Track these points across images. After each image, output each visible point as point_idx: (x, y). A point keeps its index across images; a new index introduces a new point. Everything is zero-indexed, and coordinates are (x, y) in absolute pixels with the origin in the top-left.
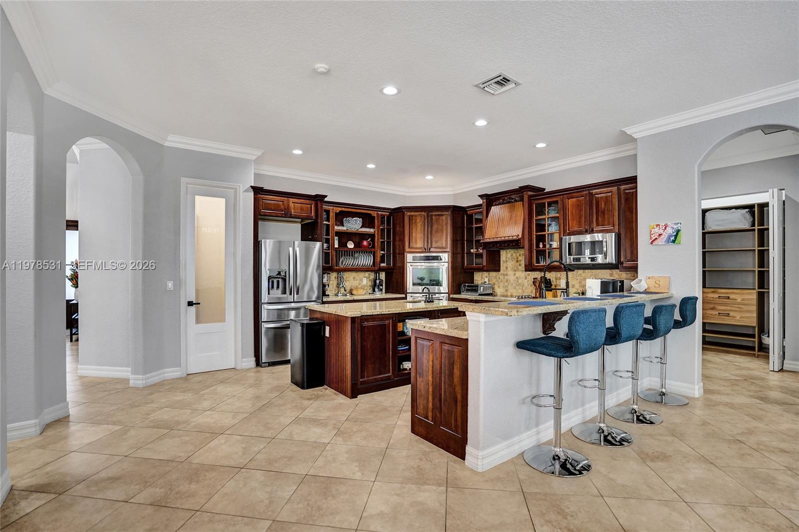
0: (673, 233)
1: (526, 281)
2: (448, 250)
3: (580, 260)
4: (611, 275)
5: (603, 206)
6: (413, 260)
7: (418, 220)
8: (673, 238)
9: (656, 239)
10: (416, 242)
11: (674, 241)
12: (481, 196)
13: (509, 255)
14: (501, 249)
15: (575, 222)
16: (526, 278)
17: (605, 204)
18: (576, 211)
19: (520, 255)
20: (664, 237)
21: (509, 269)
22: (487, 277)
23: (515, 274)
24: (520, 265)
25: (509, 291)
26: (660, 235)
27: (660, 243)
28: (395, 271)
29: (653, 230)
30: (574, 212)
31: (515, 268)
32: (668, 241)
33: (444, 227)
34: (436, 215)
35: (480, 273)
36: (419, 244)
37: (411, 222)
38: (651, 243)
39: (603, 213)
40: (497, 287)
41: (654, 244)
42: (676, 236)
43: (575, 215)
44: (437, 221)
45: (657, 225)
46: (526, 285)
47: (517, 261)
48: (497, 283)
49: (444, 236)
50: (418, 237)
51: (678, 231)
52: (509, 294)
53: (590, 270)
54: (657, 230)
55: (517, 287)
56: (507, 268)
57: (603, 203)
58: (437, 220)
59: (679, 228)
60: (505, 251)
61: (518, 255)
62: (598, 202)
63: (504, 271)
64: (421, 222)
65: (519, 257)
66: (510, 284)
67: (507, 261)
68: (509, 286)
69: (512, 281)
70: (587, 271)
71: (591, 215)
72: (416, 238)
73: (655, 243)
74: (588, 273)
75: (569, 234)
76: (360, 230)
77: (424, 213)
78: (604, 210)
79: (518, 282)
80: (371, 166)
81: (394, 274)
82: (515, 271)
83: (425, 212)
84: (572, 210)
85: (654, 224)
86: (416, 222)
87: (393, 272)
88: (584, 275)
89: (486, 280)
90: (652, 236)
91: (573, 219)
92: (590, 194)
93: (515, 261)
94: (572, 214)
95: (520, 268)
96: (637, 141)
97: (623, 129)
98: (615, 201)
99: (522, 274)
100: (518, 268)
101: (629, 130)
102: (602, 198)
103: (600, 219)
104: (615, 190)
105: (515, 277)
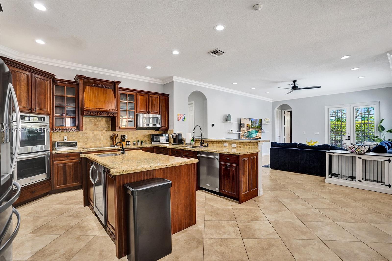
1: (102, 137)
2: (49, 113)
3: (149, 125)
5: (154, 102)
8: (184, 119)
10: (20, 102)
11: (184, 120)
13: (88, 120)
15: (142, 107)
16: (102, 135)
18: (143, 102)
20: (182, 119)
21: (88, 129)
23: (93, 133)
24: (97, 127)
25: (88, 144)
26: (181, 118)
30: (142, 102)
31: (93, 129)
36: (24, 103)
37: (16, 78)
38: (178, 120)
39: (154, 105)
41: (179, 120)
42: (184, 118)
43: (142, 104)
45: (180, 114)
46: (102, 139)
47: (95, 125)
51: (185, 117)
52: (88, 146)
54: (179, 116)
58: (40, 84)
61: (96, 121)
62: (152, 100)
64: (26, 81)
65: (97, 122)
66: (89, 140)
67: (87, 124)
69: (91, 138)
71: (149, 105)
72: (20, 96)
73: (180, 120)
75: (141, 113)
77: (28, 73)
79: (96, 138)
82: (94, 131)
85: (179, 114)
86: (21, 80)
89: (65, 138)
90: (178, 118)
92: (149, 96)
93: (94, 124)
94: (141, 103)
95: (98, 129)
96: (173, 81)
97: (173, 76)
98: (159, 101)
99: (99, 133)
100: (96, 129)
101: (174, 77)
102: (154, 99)
103: (153, 108)
104: (159, 97)
105: (93, 135)
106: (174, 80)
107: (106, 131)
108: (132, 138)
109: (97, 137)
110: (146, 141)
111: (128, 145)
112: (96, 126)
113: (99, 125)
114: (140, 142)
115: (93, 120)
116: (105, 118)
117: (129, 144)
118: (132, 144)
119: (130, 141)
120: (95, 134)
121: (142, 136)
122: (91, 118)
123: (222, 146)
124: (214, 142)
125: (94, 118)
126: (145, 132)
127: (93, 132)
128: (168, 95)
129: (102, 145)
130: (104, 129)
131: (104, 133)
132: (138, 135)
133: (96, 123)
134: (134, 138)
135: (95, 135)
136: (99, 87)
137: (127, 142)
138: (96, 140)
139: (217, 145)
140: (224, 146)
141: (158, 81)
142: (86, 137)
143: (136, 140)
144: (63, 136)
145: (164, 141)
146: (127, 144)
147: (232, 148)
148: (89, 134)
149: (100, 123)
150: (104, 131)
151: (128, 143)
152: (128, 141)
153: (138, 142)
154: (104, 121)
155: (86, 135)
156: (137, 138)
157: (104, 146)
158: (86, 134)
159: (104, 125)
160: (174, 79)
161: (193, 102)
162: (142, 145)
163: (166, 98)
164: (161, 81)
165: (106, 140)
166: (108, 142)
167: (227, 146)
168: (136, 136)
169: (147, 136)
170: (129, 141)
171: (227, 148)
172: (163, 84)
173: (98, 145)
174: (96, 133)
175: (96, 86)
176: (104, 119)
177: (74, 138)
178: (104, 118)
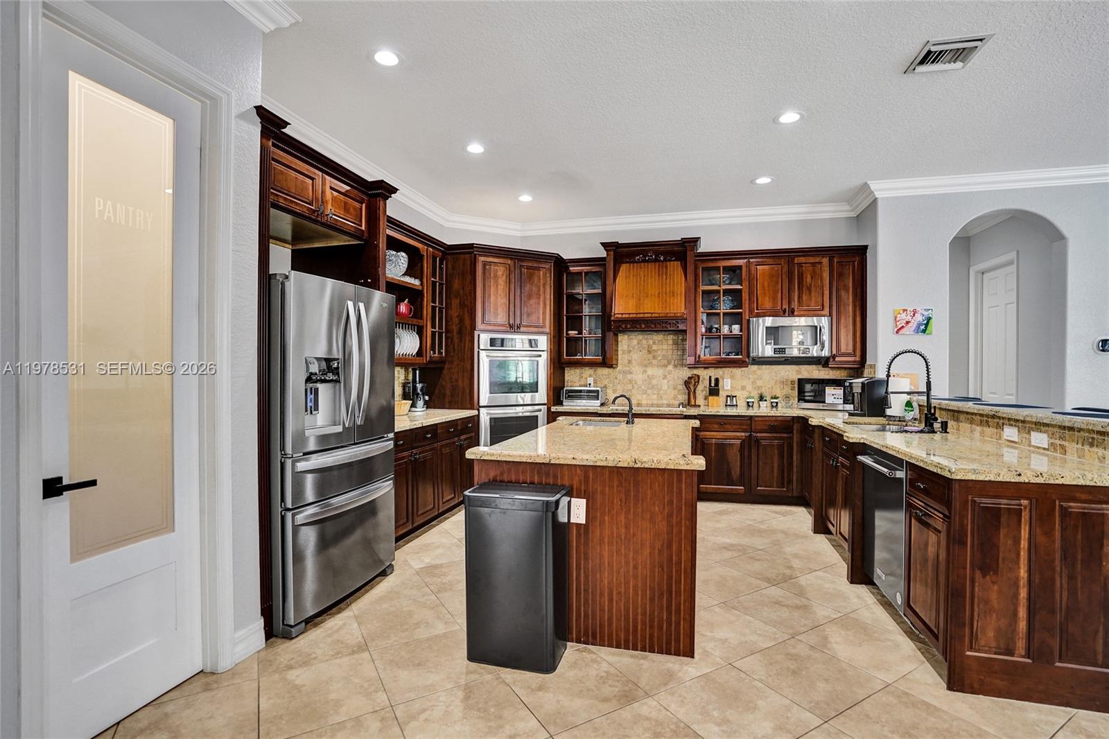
0: (924, 321)
1: (665, 381)
2: (547, 330)
3: (785, 351)
4: (799, 372)
5: (809, 280)
6: (491, 346)
7: (500, 273)
8: (923, 327)
9: (903, 327)
10: (496, 315)
11: (924, 331)
12: (605, 245)
13: (635, 342)
14: (621, 332)
15: (767, 296)
16: (665, 377)
17: (812, 278)
18: (769, 285)
19: (654, 343)
20: (913, 325)
21: (634, 363)
22: (590, 376)
23: (645, 372)
24: (654, 357)
26: (908, 323)
27: (908, 333)
28: (447, 366)
29: (899, 316)
30: (766, 284)
31: (645, 362)
32: (917, 330)
33: (542, 288)
34: (528, 268)
35: (578, 371)
36: (501, 318)
37: (487, 274)
38: (897, 332)
39: (809, 289)
40: (612, 391)
41: (900, 333)
42: (927, 325)
43: (766, 288)
44: (530, 281)
45: (906, 310)
46: (665, 387)
47: (649, 352)
48: (611, 385)
49: (542, 305)
50: (499, 304)
51: (929, 319)
53: (768, 366)
54: (903, 315)
55: (649, 391)
56: (630, 362)
57: (809, 276)
58: (530, 277)
59: (931, 316)
60: (626, 336)
61: (651, 342)
62: (802, 274)
63: (625, 366)
64: (505, 276)
65: (654, 346)
66: (636, 387)
67: (630, 352)
68: (633, 390)
69: (640, 382)
70: (764, 367)
71: (790, 290)
72: (496, 304)
73: (902, 332)
74: (766, 369)
75: (758, 316)
76: (402, 279)
77: (509, 262)
78: (811, 285)
79: (650, 383)
80: (475, 148)
81: (445, 372)
82: (646, 366)
83: (511, 259)
84: (763, 282)
85: (899, 308)
86: (496, 276)
87: (442, 369)
88: (759, 372)
89: (591, 380)
90: (898, 323)
91: (764, 293)
92: (790, 262)
93: (646, 352)
94: (763, 287)
95: (655, 362)
96: (876, 200)
97: (868, 182)
98: (826, 275)
99: (659, 372)
100: (651, 362)
101: (874, 185)
102: (807, 270)
103: (804, 297)
104: (825, 261)
105: (645, 376)
106: (878, 195)
107: (675, 366)
108: (743, 388)
109: (654, 382)
110: (787, 397)
111: (729, 405)
112: (651, 356)
113: (659, 352)
114: (766, 400)
115: (644, 342)
116: (672, 336)
117: (735, 403)
118: (745, 404)
119: (735, 396)
120: (649, 373)
121: (775, 384)
122: (640, 337)
123: (1000, 438)
124: (974, 417)
125: (646, 337)
126: (787, 373)
127: (644, 368)
128: (864, 249)
129: (665, 402)
130: (669, 363)
131: (670, 372)
132: (761, 379)
133: (652, 347)
134: (749, 387)
135: (648, 375)
136: (648, 261)
137: (729, 398)
138: (651, 389)
139: (985, 429)
140: (1005, 437)
141: (831, 209)
142: (630, 381)
143: (755, 394)
144: (586, 376)
145: (836, 401)
146: (729, 403)
147: (1032, 448)
148: (636, 375)
149: (660, 347)
150: (670, 367)
151: (732, 400)
152: (730, 396)
153: (761, 398)
154: (671, 342)
155: (629, 376)
156: (759, 388)
157: (669, 406)
158: (631, 373)
159: (670, 352)
160: (878, 190)
161: (1012, 255)
162: (774, 409)
163: (855, 262)
164: (847, 207)
165: (674, 389)
166: (679, 396)
167: (1017, 440)
168: (758, 382)
169: (792, 382)
170: (733, 397)
171: (1016, 448)
172: (853, 214)
173: (655, 402)
174: (650, 371)
175: (644, 261)
176: (671, 338)
177: (606, 383)
178: (670, 334)
